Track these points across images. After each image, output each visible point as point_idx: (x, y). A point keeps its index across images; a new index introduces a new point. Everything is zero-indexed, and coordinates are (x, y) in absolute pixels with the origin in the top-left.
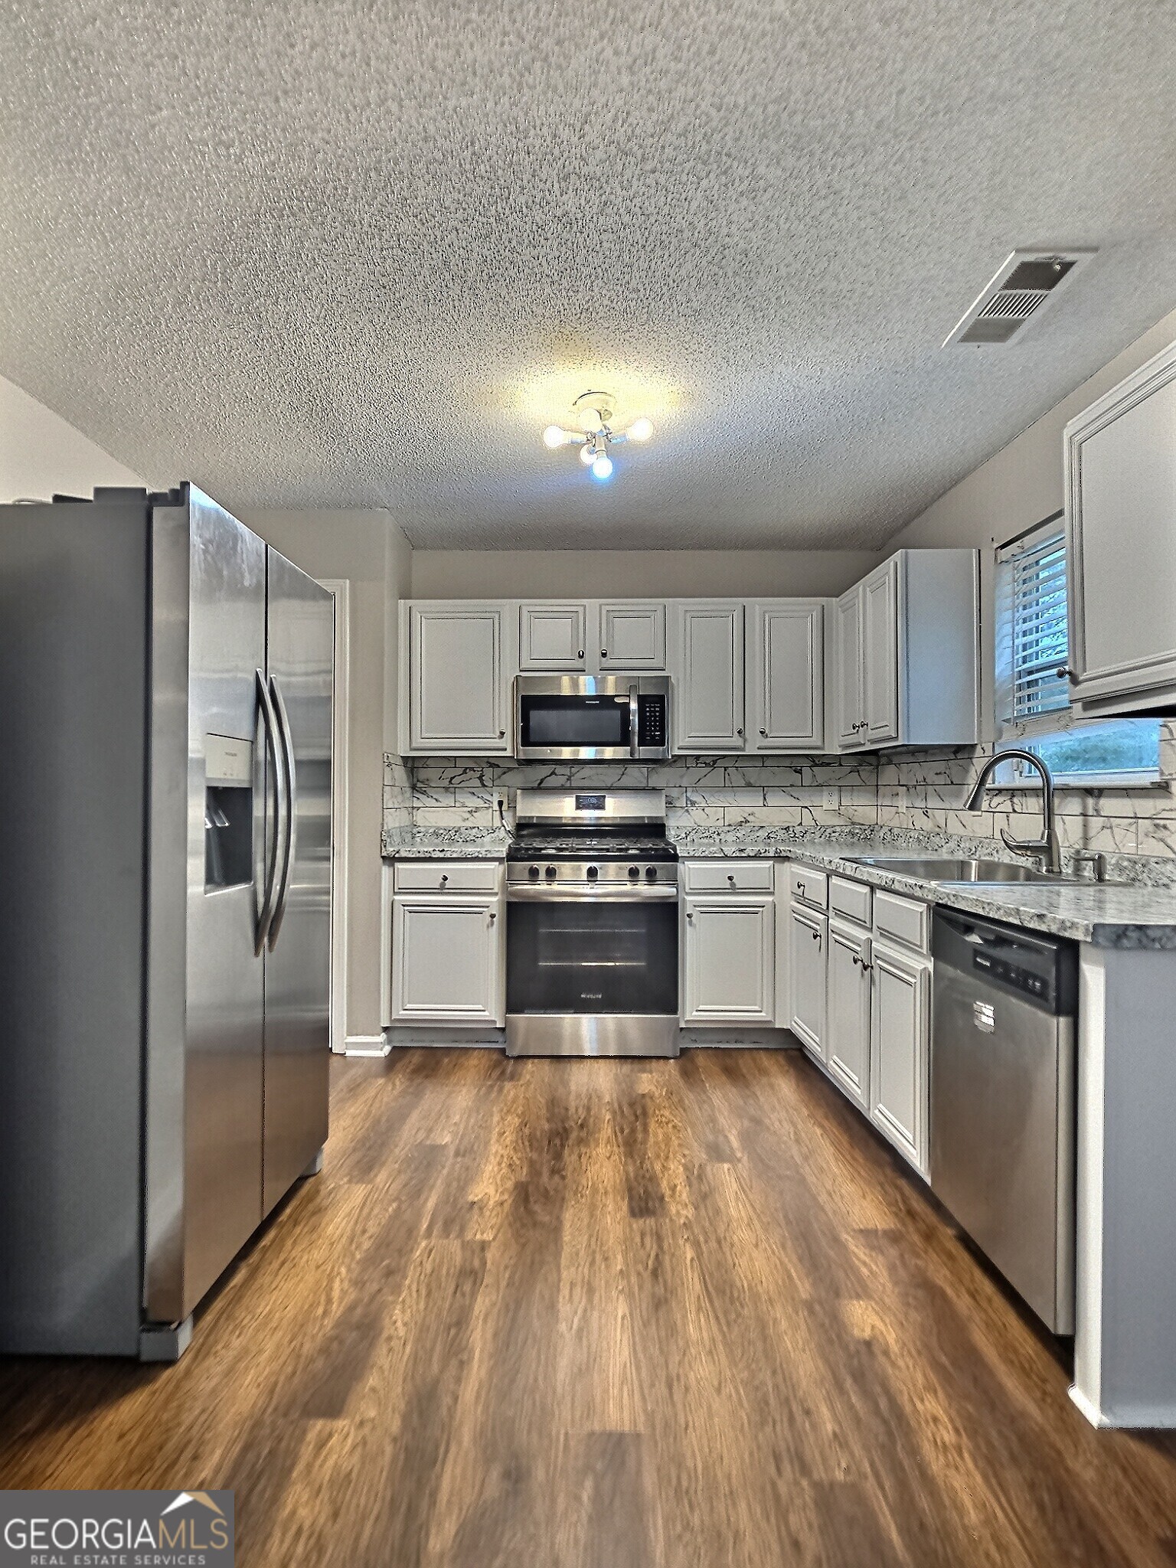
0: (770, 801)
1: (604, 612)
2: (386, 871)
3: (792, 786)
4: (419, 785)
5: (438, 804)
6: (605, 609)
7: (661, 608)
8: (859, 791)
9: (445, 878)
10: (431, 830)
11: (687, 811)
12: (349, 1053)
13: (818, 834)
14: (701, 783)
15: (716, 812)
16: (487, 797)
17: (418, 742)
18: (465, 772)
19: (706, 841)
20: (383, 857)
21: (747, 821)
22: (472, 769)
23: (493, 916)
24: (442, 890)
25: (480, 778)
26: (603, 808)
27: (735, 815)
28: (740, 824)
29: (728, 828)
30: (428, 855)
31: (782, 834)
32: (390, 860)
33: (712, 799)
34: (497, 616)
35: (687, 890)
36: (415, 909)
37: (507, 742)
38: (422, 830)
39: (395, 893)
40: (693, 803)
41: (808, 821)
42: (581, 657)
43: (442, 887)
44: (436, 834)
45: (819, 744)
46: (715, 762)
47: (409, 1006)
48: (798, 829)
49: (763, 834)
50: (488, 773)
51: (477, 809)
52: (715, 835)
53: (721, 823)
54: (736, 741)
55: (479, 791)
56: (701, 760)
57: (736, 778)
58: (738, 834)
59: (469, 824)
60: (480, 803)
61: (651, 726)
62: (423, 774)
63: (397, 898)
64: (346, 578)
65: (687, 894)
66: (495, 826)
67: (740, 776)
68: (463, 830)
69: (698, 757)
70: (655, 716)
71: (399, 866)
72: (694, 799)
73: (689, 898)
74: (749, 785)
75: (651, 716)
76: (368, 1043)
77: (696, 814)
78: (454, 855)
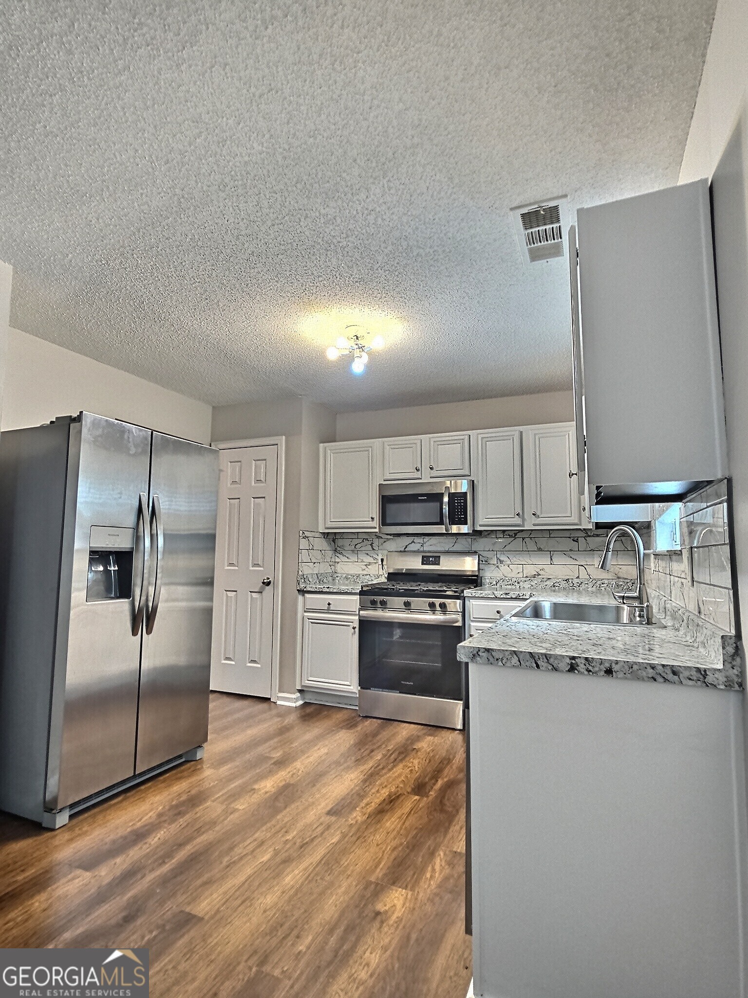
0: (555, 561)
1: (432, 443)
2: (300, 598)
3: (571, 550)
4: (338, 549)
5: (350, 561)
6: (432, 440)
7: (467, 437)
8: (623, 554)
9: (329, 604)
10: (344, 576)
11: (498, 567)
12: (279, 703)
13: (591, 585)
14: (506, 549)
15: (517, 568)
16: (375, 556)
17: (329, 524)
18: (363, 541)
19: (510, 587)
20: (298, 590)
21: (539, 575)
22: (367, 539)
23: (354, 628)
24: (328, 611)
25: (371, 545)
26: (438, 564)
27: (530, 570)
28: (534, 576)
29: (525, 579)
30: (321, 590)
31: (563, 584)
32: (302, 592)
33: (515, 559)
34: (370, 449)
35: (472, 619)
36: (316, 622)
37: (376, 523)
38: (339, 575)
39: (305, 611)
40: (501, 562)
41: (583, 575)
42: (418, 470)
43: (328, 609)
44: (347, 578)
45: (576, 521)
46: (516, 534)
47: (310, 679)
48: (575, 581)
49: (548, 583)
50: (376, 542)
51: (370, 564)
52: (516, 584)
53: (521, 575)
54: (517, 520)
55: (371, 553)
56: (506, 533)
57: (531, 546)
58: (532, 583)
59: (365, 573)
60: (371, 560)
61: (458, 512)
62: (340, 542)
63: (306, 614)
64: (282, 435)
65: (472, 621)
66: (380, 573)
67: (533, 544)
68: (361, 576)
69: (504, 531)
70: (461, 506)
71: (307, 596)
72: (502, 559)
73: (473, 624)
74: (540, 550)
75: (458, 506)
76: (285, 697)
77: (504, 569)
78: (335, 591)
